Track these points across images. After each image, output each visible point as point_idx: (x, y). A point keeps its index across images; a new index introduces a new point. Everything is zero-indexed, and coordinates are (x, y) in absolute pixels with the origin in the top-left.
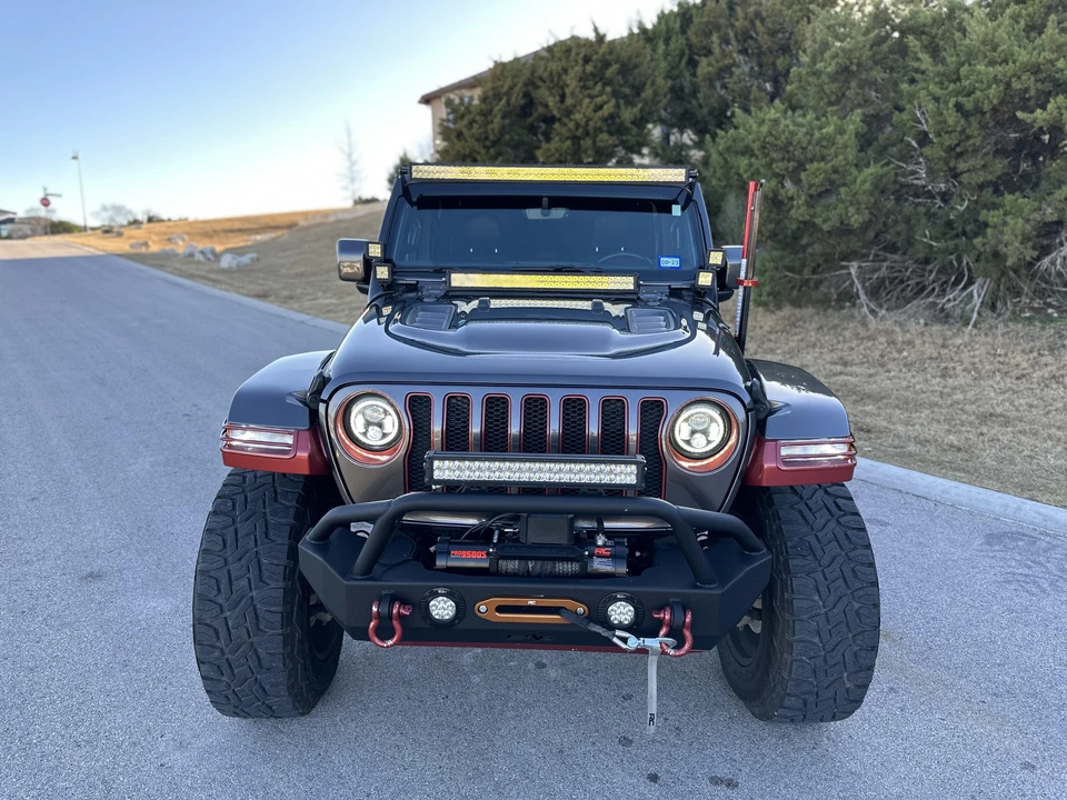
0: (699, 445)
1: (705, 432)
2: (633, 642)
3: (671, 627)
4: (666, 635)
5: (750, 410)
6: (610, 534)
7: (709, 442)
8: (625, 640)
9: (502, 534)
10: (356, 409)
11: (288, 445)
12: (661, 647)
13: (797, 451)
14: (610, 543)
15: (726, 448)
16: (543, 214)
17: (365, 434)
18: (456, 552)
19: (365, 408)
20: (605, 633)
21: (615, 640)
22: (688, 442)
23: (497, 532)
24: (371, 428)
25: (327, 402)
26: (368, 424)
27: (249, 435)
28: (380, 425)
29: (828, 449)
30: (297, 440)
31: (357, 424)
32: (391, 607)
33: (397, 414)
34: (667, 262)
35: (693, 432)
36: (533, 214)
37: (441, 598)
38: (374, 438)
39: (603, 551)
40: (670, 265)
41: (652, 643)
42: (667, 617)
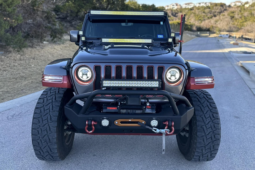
0: (173, 79)
1: (174, 76)
2: (158, 131)
3: (168, 126)
4: (167, 129)
5: (187, 69)
6: (150, 103)
7: (176, 78)
8: (156, 130)
9: (121, 103)
10: (80, 70)
11: (61, 80)
12: (166, 132)
13: (199, 80)
14: (150, 105)
15: (179, 81)
16: (126, 24)
17: (82, 77)
18: (108, 108)
19: (82, 70)
20: (150, 128)
21: (153, 130)
22: (170, 78)
23: (119, 103)
24: (84, 75)
25: (72, 68)
26: (83, 74)
27: (50, 78)
28: (86, 75)
29: (207, 79)
30: (63, 78)
31: (80, 74)
32: (91, 122)
33: (91, 71)
34: (160, 36)
35: (171, 76)
36: (123, 24)
37: (105, 120)
38: (85, 78)
39: (149, 107)
40: (160, 37)
41: (163, 131)
42: (167, 123)
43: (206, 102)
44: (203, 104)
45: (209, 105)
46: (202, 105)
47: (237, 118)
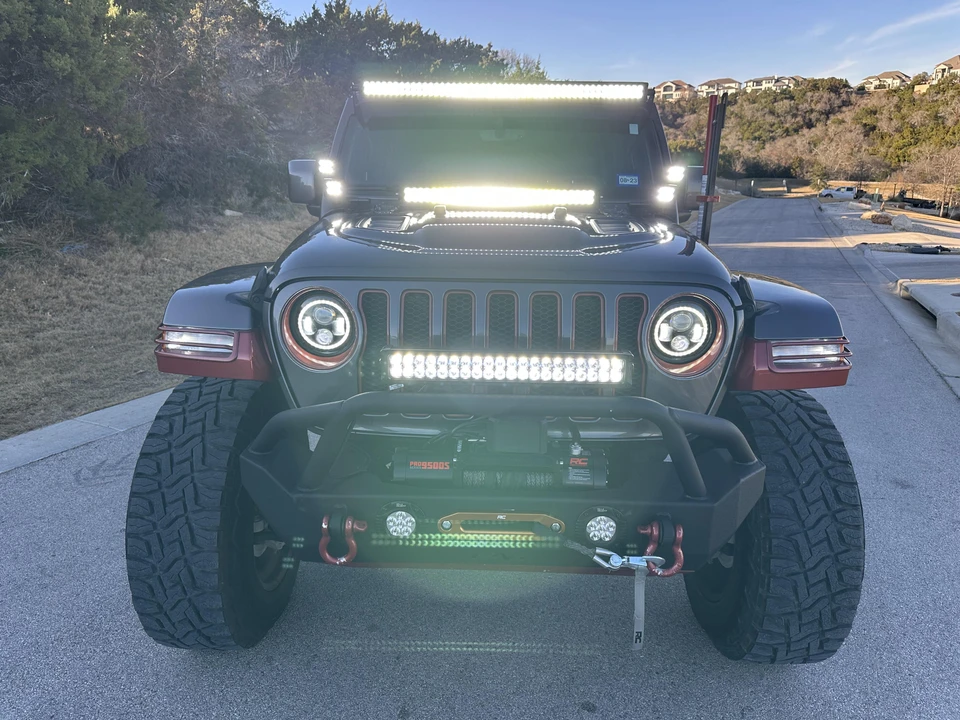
0: (681, 349)
1: (687, 334)
2: (617, 561)
3: (659, 544)
4: (654, 554)
5: (739, 308)
6: (585, 444)
7: (692, 345)
8: (607, 558)
9: (466, 445)
10: (306, 307)
11: (227, 347)
12: (648, 566)
13: (789, 352)
14: (586, 453)
15: (704, 357)
17: (313, 338)
18: (416, 463)
19: (314, 307)
20: (585, 550)
21: (596, 558)
22: (667, 345)
23: (460, 442)
24: (320, 330)
25: (272, 300)
26: (317, 327)
27: (186, 338)
28: (331, 328)
29: (820, 350)
30: (238, 342)
31: (305, 326)
32: (343, 521)
33: (349, 315)
34: (626, 180)
35: (674, 334)
36: (487, 135)
37: (399, 512)
38: (324, 342)
39: (579, 462)
40: (628, 183)
41: (637, 562)
42: (656, 533)
43: (808, 437)
44: (796, 448)
45: (819, 451)
46: (792, 449)
47: (904, 485)
